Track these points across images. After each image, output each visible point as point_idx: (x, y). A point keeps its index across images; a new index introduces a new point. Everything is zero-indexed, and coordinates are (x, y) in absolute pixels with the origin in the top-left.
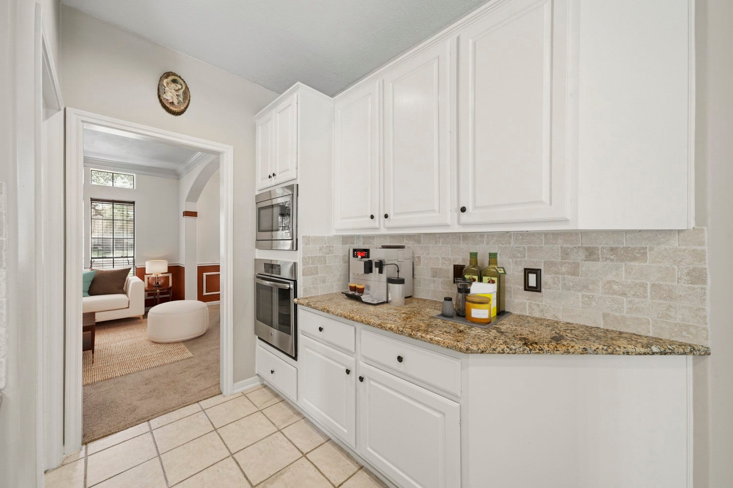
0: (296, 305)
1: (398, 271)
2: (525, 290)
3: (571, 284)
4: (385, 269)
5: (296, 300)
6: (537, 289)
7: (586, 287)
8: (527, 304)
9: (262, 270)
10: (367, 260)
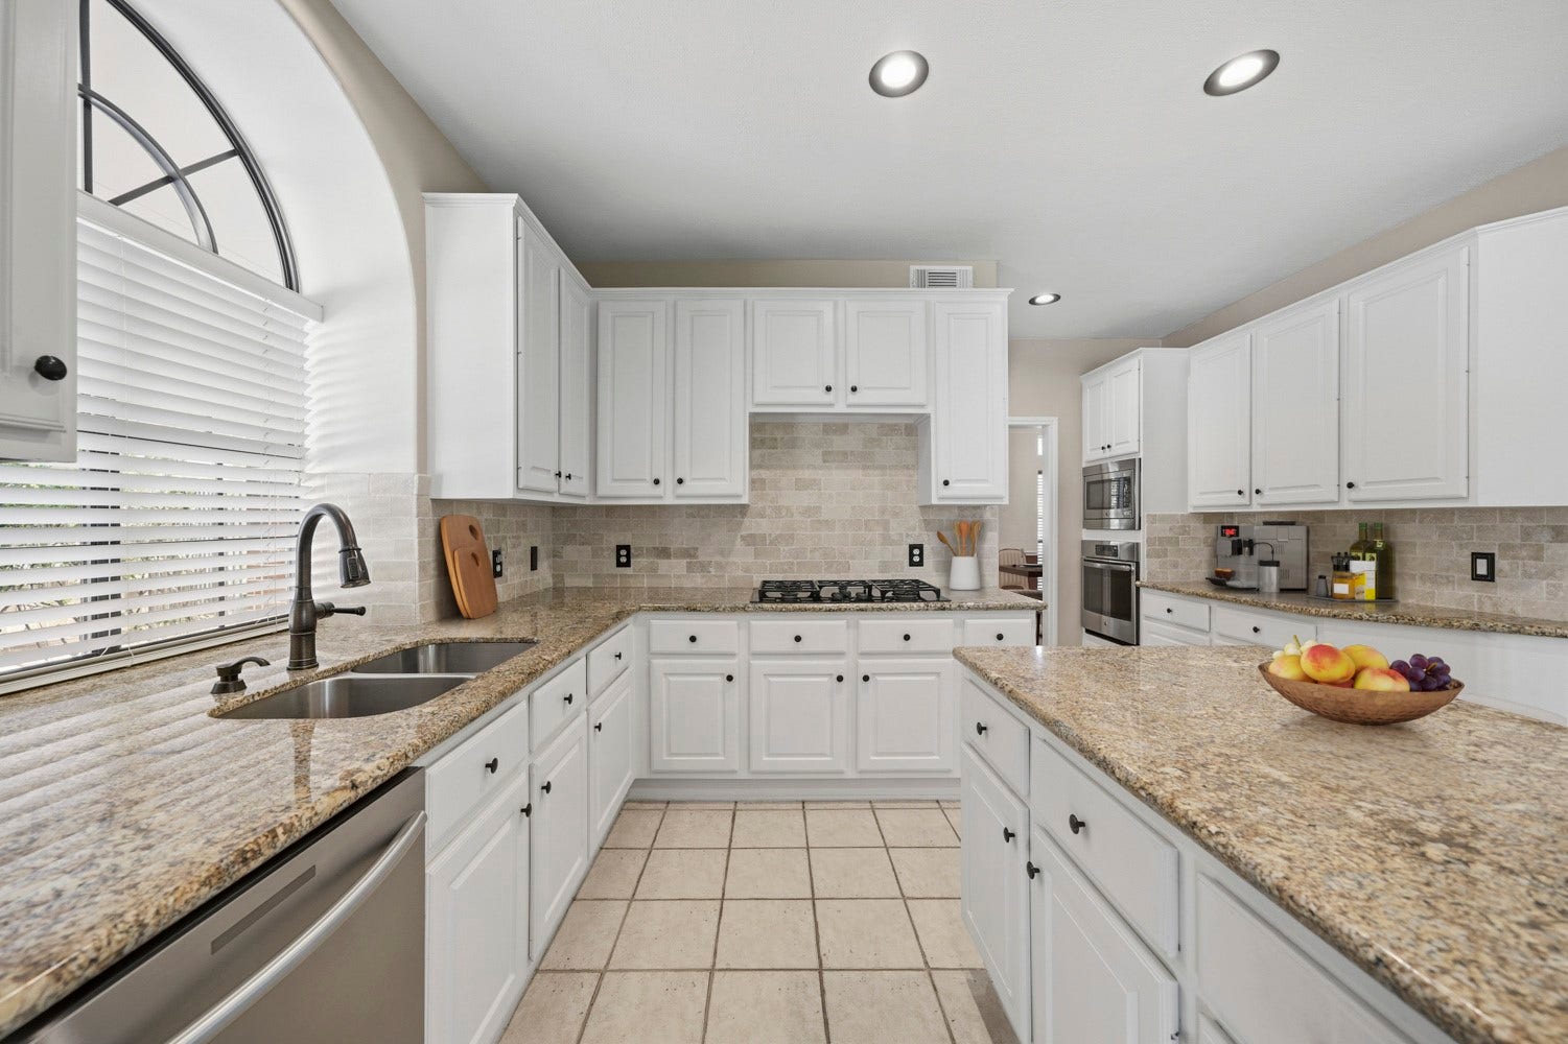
0: (1138, 589)
1: (1273, 552)
2: (1473, 579)
3: (1533, 571)
4: (1257, 549)
5: (1138, 583)
6: (1490, 577)
7: (1551, 574)
8: (1476, 597)
9: (1092, 552)
10: (1235, 538)
